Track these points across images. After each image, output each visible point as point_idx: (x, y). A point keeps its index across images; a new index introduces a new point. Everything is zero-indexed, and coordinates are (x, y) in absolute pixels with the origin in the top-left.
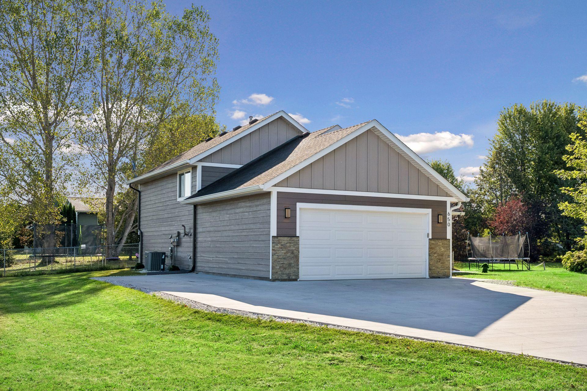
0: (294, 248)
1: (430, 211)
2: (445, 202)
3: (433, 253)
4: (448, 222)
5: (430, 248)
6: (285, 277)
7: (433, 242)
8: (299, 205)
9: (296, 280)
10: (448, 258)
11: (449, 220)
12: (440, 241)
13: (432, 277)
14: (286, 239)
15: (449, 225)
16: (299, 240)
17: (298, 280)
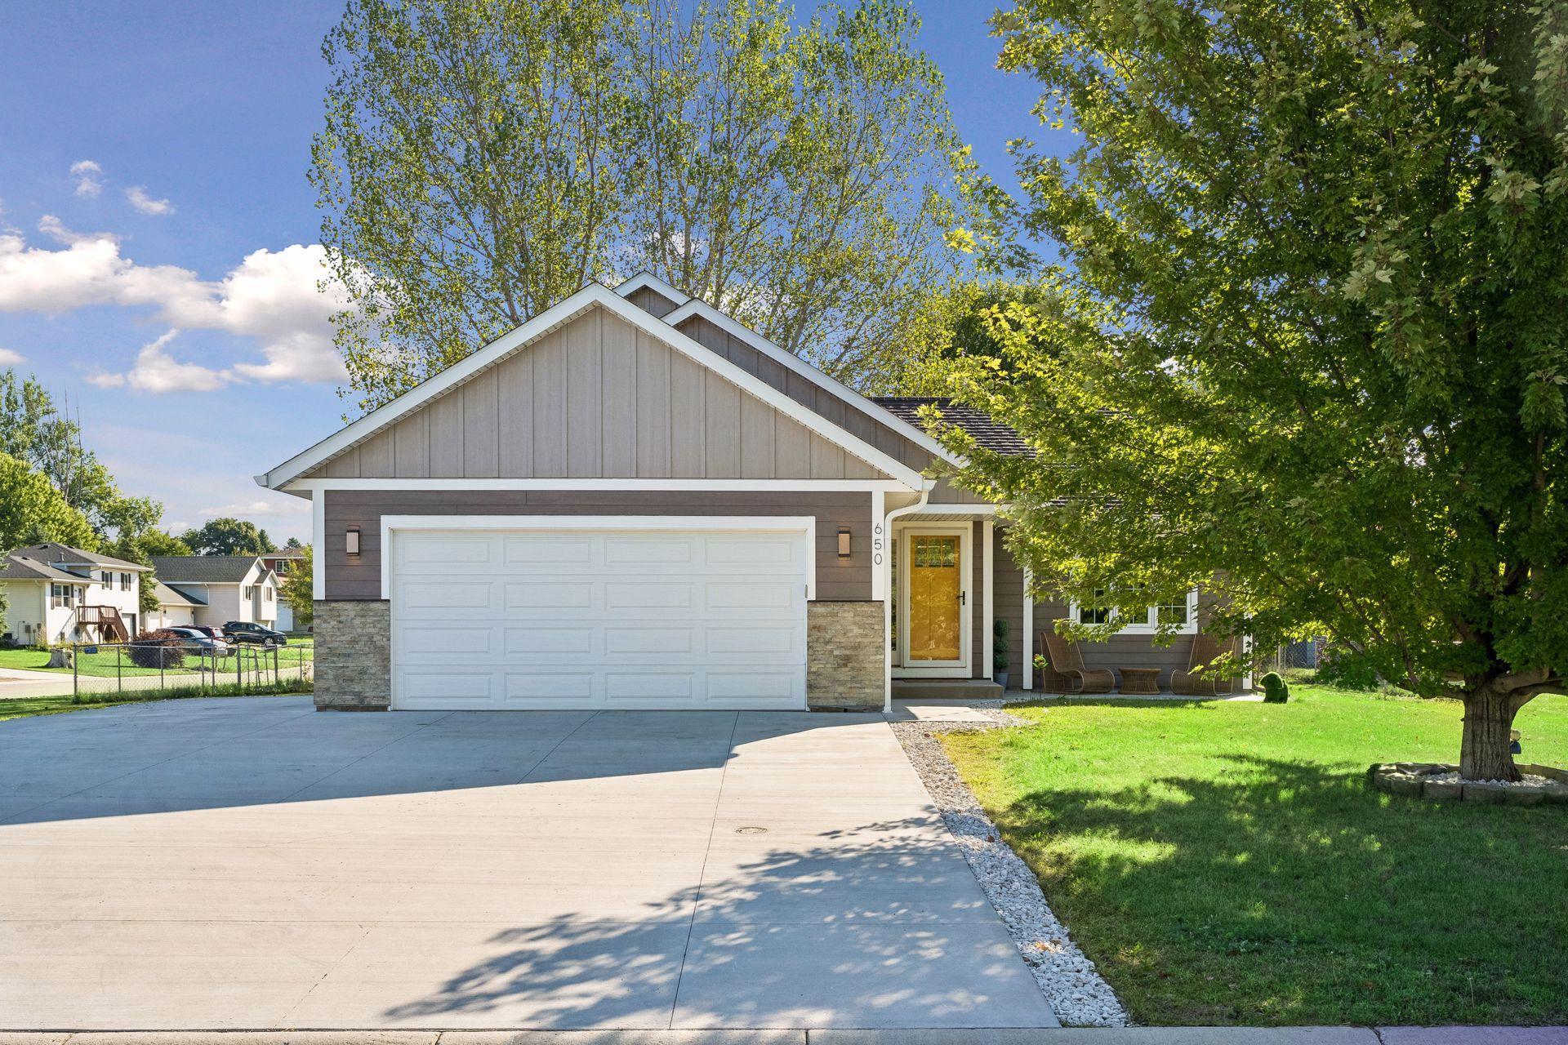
0: (372, 630)
1: (808, 523)
2: (868, 496)
3: (822, 640)
4: (874, 552)
5: (813, 628)
6: (350, 700)
7: (820, 609)
8: (388, 522)
9: (384, 708)
10: (877, 653)
11: (878, 546)
12: (847, 606)
13: (815, 709)
14: (349, 606)
15: (878, 560)
16: (389, 610)
17: (389, 709)
